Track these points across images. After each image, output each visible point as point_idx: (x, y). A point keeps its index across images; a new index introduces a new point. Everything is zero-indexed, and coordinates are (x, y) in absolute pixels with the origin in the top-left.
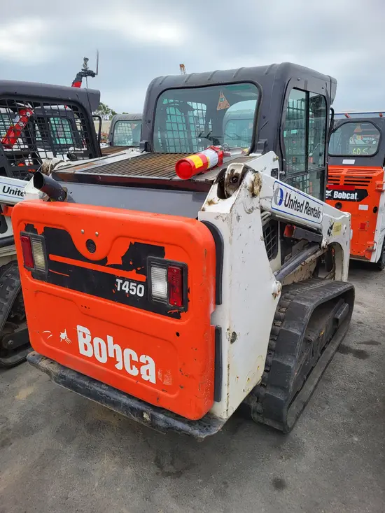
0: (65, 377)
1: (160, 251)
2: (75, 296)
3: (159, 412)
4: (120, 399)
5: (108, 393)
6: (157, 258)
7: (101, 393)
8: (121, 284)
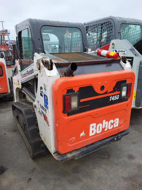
0: (83, 152)
1: (125, 81)
2: (91, 113)
3: (118, 134)
4: (106, 141)
5: (102, 142)
6: (124, 84)
7: (100, 144)
8: (112, 98)
